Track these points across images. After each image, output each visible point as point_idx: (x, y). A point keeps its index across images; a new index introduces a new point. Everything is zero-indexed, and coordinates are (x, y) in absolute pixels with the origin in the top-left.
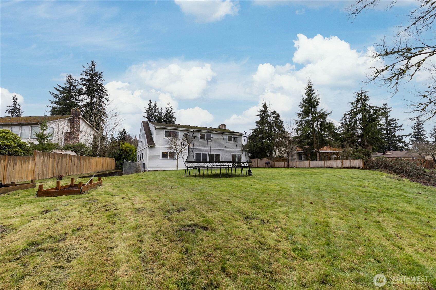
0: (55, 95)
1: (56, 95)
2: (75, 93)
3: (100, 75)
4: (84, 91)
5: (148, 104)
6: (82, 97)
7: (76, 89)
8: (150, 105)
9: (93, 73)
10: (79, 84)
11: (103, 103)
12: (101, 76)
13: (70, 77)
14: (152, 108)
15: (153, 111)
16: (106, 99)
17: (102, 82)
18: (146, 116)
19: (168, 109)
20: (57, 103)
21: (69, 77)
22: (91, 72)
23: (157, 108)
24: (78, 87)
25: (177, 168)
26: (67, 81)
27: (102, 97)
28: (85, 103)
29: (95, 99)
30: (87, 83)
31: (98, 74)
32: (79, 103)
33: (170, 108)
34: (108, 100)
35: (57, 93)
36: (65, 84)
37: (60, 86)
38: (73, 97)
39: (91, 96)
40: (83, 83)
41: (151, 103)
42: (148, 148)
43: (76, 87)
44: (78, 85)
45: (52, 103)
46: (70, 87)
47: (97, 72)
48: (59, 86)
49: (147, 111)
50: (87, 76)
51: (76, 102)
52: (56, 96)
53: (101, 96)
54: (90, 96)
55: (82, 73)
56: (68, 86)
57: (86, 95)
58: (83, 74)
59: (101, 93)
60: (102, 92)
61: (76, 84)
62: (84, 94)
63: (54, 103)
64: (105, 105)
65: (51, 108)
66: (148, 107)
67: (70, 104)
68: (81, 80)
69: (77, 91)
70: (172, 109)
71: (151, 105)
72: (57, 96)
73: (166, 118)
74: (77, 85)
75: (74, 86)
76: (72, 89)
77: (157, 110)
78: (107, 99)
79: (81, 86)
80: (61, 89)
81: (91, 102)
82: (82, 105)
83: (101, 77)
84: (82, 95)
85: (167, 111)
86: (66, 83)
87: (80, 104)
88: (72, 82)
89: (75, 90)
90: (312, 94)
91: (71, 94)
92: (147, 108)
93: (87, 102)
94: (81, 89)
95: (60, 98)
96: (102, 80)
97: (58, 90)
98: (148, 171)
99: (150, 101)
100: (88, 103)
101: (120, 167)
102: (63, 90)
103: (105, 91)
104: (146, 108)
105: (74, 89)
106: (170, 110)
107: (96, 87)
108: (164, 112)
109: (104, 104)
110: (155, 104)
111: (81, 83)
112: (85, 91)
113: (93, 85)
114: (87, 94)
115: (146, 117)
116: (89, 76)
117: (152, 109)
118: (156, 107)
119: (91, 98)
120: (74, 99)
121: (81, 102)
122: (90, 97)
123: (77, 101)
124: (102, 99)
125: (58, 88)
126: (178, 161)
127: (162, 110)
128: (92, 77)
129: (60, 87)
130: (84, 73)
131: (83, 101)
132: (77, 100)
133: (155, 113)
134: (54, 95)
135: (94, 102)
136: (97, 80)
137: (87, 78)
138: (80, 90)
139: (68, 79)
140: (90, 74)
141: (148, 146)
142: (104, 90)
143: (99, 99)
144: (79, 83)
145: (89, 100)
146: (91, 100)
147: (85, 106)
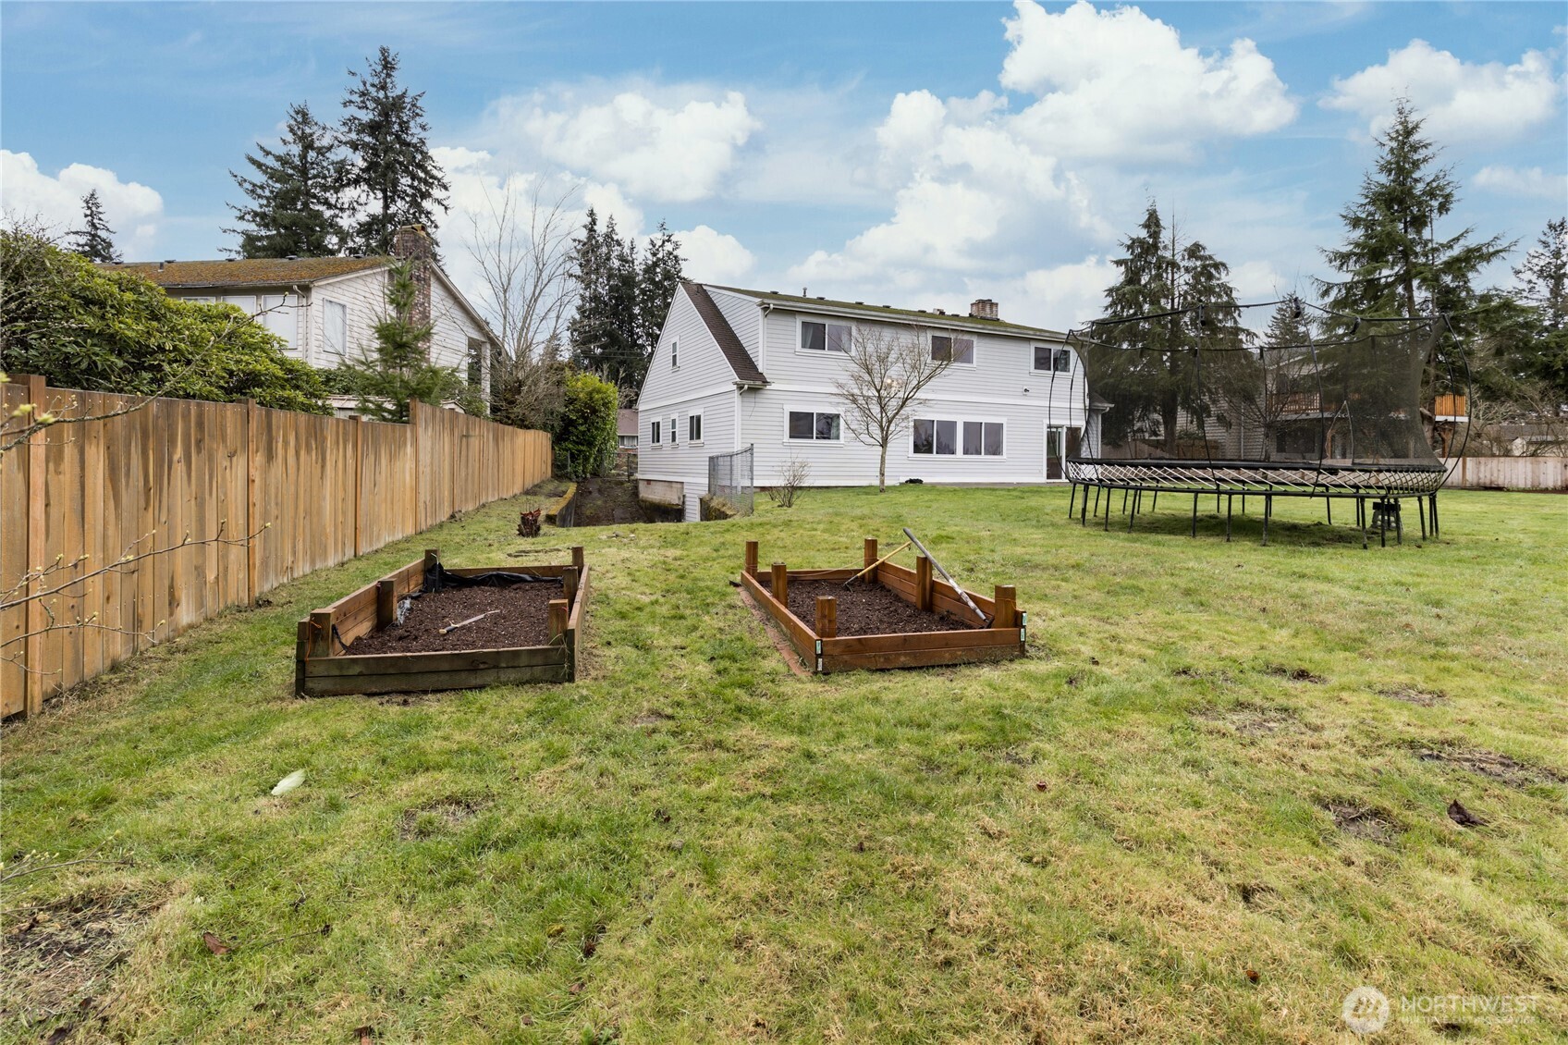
0: (250, 187)
1: (254, 185)
2: (325, 177)
3: (414, 105)
4: (356, 171)
5: (585, 226)
6: (349, 194)
7: (325, 164)
8: (591, 229)
9: (387, 97)
10: (336, 143)
11: (429, 219)
12: (418, 111)
13: (303, 116)
14: (601, 240)
15: (604, 250)
16: (439, 203)
17: (423, 135)
18: (577, 271)
19: (659, 243)
20: (262, 219)
21: (297, 113)
22: (381, 95)
23: (617, 241)
24: (332, 156)
25: (882, 482)
26: (292, 130)
27: (425, 195)
28: (362, 217)
29: (400, 203)
30: (368, 139)
31: (407, 100)
32: (338, 220)
33: (669, 241)
34: (446, 208)
35: (260, 178)
36: (284, 142)
37: (268, 149)
38: (314, 196)
39: (384, 191)
40: (353, 136)
41: (594, 222)
42: (736, 393)
43: (327, 155)
44: (332, 146)
45: (242, 218)
46: (303, 157)
47: (403, 96)
48: (265, 151)
49: (578, 251)
50: (365, 111)
51: (328, 213)
52: (254, 191)
53: (420, 190)
54: (381, 190)
55: (348, 97)
56: (296, 149)
57: (366, 187)
58: (351, 102)
59: (420, 180)
60: (422, 175)
61: (326, 142)
62: (356, 182)
63: (247, 217)
64: (436, 227)
65: (240, 239)
66: (583, 235)
67: (309, 221)
68: (344, 124)
69: (332, 171)
70: (677, 246)
71: (595, 228)
72: (259, 191)
73: (652, 281)
74: (330, 148)
75: (321, 151)
76: (312, 163)
77: (616, 250)
78: (444, 203)
79: (344, 153)
80: (270, 162)
81: (385, 215)
82: (355, 225)
83: (417, 114)
84: (348, 185)
85: (654, 255)
86: (290, 137)
87: (346, 222)
88: (311, 135)
89: (323, 167)
90: (1416, 165)
91: (310, 182)
92: (579, 241)
93: (369, 215)
94: (343, 162)
95: (268, 198)
96: (423, 128)
97: (259, 165)
98: (739, 489)
99: (592, 214)
100: (374, 218)
101: (569, 469)
102: (277, 165)
103: (435, 172)
104: (575, 240)
105: (317, 164)
106: (669, 247)
107: (401, 152)
108: (642, 257)
109: (432, 222)
110: (611, 226)
111: (344, 139)
112: (361, 169)
113: (388, 149)
114: (367, 182)
115: (578, 277)
116: (373, 110)
117: (598, 246)
118: (615, 237)
119: (385, 198)
120: (319, 202)
121: (345, 215)
122: (380, 195)
123: (330, 212)
124: (427, 204)
125: (259, 157)
126: (884, 453)
127: (632, 249)
128: (385, 115)
129: (268, 153)
130: (356, 98)
131: (354, 209)
132: (330, 206)
133: (608, 259)
134: (247, 185)
135: (395, 215)
136: (404, 127)
137: (366, 116)
138: (341, 167)
139: (293, 123)
140: (376, 100)
141: (740, 387)
142: (429, 168)
143: (415, 203)
144: (336, 138)
145: (376, 207)
146: (386, 207)
147: (365, 229)
